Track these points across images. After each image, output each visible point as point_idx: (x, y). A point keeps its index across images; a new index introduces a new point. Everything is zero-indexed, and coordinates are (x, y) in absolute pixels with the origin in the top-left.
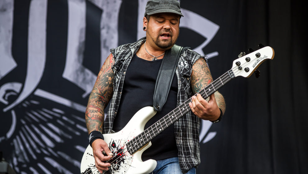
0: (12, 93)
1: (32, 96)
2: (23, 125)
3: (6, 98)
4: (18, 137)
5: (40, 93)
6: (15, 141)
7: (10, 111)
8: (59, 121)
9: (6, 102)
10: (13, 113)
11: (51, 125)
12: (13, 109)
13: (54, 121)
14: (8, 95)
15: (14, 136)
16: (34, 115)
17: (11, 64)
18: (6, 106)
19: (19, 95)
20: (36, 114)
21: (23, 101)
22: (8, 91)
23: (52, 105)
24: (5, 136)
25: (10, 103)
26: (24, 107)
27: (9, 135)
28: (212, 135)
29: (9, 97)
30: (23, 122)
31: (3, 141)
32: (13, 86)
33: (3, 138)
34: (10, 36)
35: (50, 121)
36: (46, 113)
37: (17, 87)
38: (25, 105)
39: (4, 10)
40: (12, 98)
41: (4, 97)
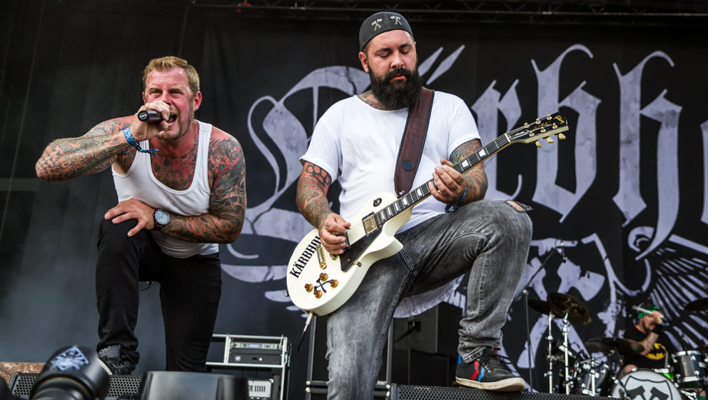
0: (644, 239)
1: (667, 243)
2: (659, 277)
3: (637, 245)
4: (655, 290)
5: (675, 239)
6: (652, 295)
7: (643, 259)
8: (702, 273)
9: (638, 250)
10: (647, 262)
11: (692, 277)
12: (646, 257)
13: (696, 272)
14: (639, 241)
15: (650, 289)
16: (670, 265)
17: (641, 205)
18: (638, 254)
19: (651, 240)
20: (673, 263)
21: (657, 249)
22: (638, 237)
23: (691, 254)
24: (641, 289)
25: (642, 251)
26: (658, 255)
27: (645, 287)
29: (641, 243)
30: (660, 273)
31: (638, 294)
32: (643, 230)
33: (638, 291)
34: (638, 171)
35: (691, 272)
36: (685, 263)
37: (648, 231)
38: (659, 253)
39: (629, 142)
40: (644, 245)
41: (635, 243)
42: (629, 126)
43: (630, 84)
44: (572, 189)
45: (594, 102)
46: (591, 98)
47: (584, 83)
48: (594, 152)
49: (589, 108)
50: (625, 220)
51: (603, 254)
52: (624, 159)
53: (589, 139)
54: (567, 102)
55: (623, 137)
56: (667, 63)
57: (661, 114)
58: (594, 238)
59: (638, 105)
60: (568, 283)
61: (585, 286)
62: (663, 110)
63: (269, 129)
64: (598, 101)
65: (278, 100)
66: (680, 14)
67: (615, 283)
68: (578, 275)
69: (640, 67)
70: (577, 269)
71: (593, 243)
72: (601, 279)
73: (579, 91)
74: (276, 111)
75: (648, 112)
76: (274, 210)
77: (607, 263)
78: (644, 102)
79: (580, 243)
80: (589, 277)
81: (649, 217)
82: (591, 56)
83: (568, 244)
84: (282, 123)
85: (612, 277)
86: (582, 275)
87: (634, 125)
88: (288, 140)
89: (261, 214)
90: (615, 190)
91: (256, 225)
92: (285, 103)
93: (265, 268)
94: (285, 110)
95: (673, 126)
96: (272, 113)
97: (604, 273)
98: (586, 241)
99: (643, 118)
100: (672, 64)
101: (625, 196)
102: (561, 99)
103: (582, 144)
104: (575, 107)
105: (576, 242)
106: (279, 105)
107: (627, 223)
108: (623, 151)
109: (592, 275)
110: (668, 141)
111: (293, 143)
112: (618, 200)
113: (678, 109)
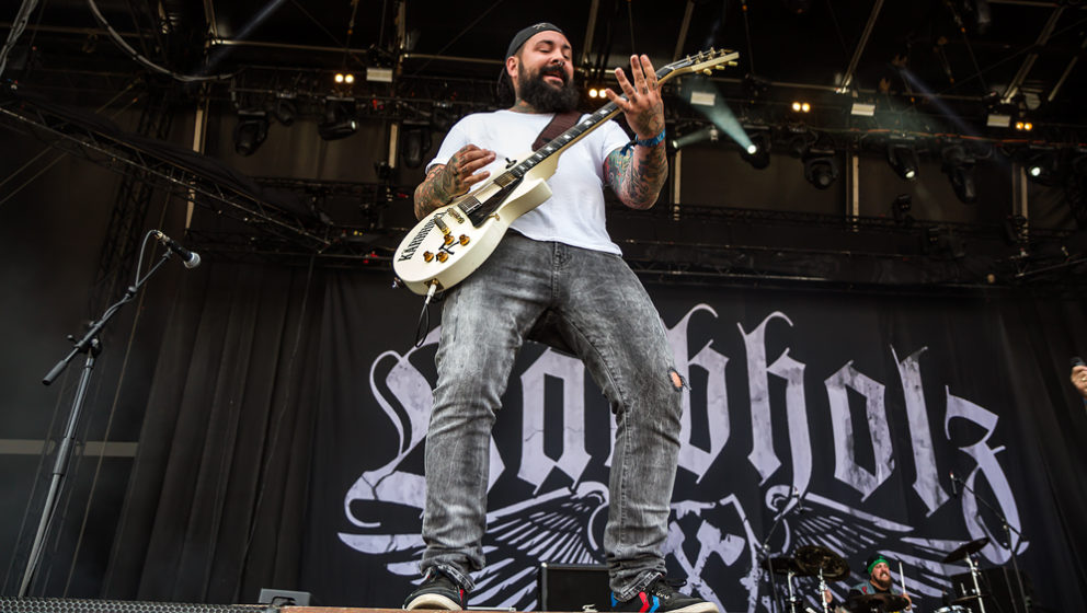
0: (781, 498)
1: (803, 501)
2: (799, 537)
3: (775, 504)
5: (811, 497)
7: (781, 519)
8: (839, 532)
9: (776, 510)
10: (785, 521)
11: (830, 536)
12: (785, 517)
13: (833, 531)
14: (776, 500)
15: (791, 551)
16: (809, 525)
17: (777, 464)
18: (776, 514)
19: (788, 500)
20: (811, 523)
21: (794, 508)
22: (776, 496)
23: (829, 512)
24: (782, 551)
25: (780, 511)
26: (796, 515)
27: (785, 549)
28: (1025, 546)
29: (778, 502)
30: (798, 534)
31: (779, 557)
32: (780, 489)
33: (779, 553)
34: (770, 428)
35: (829, 532)
36: (823, 523)
37: (785, 490)
38: (796, 512)
39: (759, 400)
40: (782, 505)
41: (772, 503)
42: (758, 384)
43: (755, 342)
44: (706, 447)
45: (722, 361)
46: (719, 356)
47: (711, 342)
48: (726, 411)
49: (718, 365)
50: (761, 479)
51: (742, 515)
52: (755, 417)
53: (720, 397)
54: (696, 360)
55: (753, 395)
56: (788, 324)
57: (787, 372)
58: (732, 498)
59: (764, 363)
60: (709, 548)
61: (725, 550)
62: (788, 368)
63: (392, 384)
64: (726, 360)
65: (402, 356)
66: (798, 278)
67: (755, 546)
68: (718, 538)
69: (763, 325)
70: (716, 532)
71: (732, 504)
72: (742, 541)
73: (707, 350)
74: (401, 367)
75: (775, 369)
76: (397, 472)
77: (747, 524)
78: (770, 360)
79: (718, 505)
80: (729, 540)
81: (784, 475)
82: (716, 315)
83: (707, 506)
84: (407, 379)
85: (753, 540)
86: (723, 538)
87: (762, 383)
88: (413, 397)
89: (383, 478)
90: (750, 449)
91: (377, 489)
92: (410, 359)
93: (387, 538)
94: (410, 366)
95: (799, 383)
96: (396, 369)
97: (744, 535)
98: (724, 502)
99: (770, 375)
100: (791, 324)
101: (760, 454)
102: (690, 358)
103: (713, 402)
104: (704, 365)
105: (714, 504)
106: (404, 361)
107: (763, 482)
108: (755, 408)
109: (732, 537)
110: (796, 398)
111: (418, 401)
112: (753, 458)
113: (802, 367)
